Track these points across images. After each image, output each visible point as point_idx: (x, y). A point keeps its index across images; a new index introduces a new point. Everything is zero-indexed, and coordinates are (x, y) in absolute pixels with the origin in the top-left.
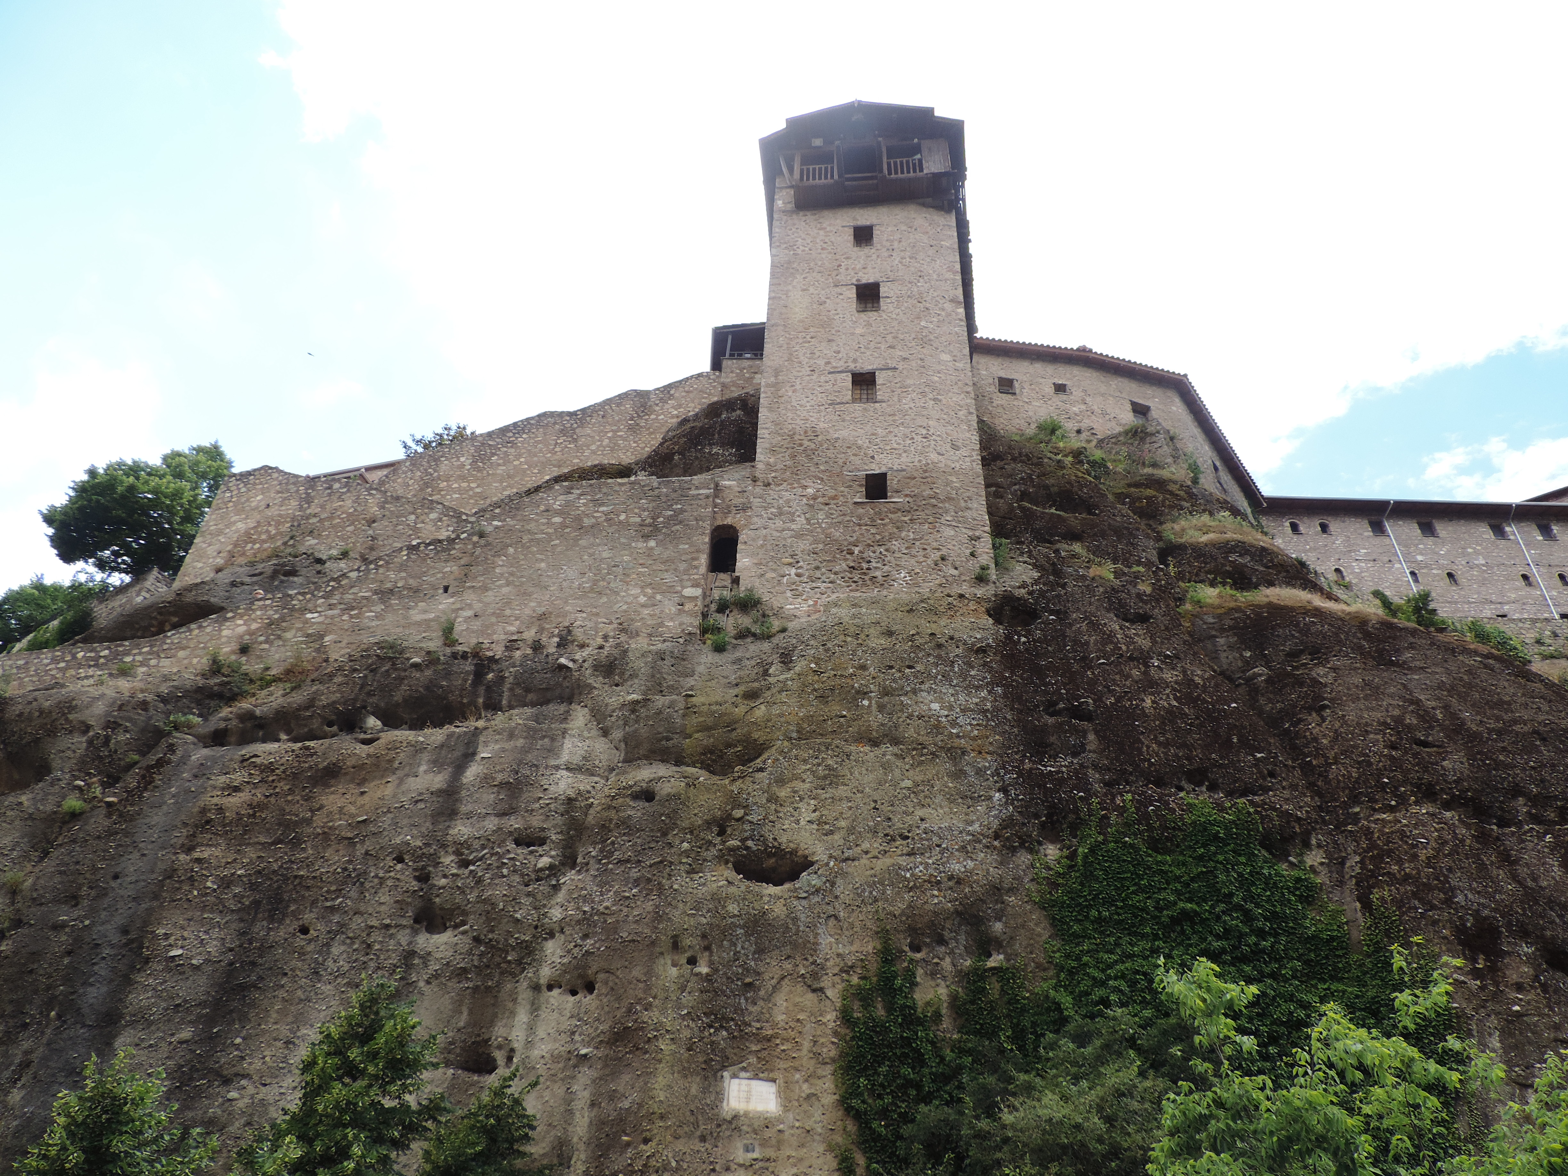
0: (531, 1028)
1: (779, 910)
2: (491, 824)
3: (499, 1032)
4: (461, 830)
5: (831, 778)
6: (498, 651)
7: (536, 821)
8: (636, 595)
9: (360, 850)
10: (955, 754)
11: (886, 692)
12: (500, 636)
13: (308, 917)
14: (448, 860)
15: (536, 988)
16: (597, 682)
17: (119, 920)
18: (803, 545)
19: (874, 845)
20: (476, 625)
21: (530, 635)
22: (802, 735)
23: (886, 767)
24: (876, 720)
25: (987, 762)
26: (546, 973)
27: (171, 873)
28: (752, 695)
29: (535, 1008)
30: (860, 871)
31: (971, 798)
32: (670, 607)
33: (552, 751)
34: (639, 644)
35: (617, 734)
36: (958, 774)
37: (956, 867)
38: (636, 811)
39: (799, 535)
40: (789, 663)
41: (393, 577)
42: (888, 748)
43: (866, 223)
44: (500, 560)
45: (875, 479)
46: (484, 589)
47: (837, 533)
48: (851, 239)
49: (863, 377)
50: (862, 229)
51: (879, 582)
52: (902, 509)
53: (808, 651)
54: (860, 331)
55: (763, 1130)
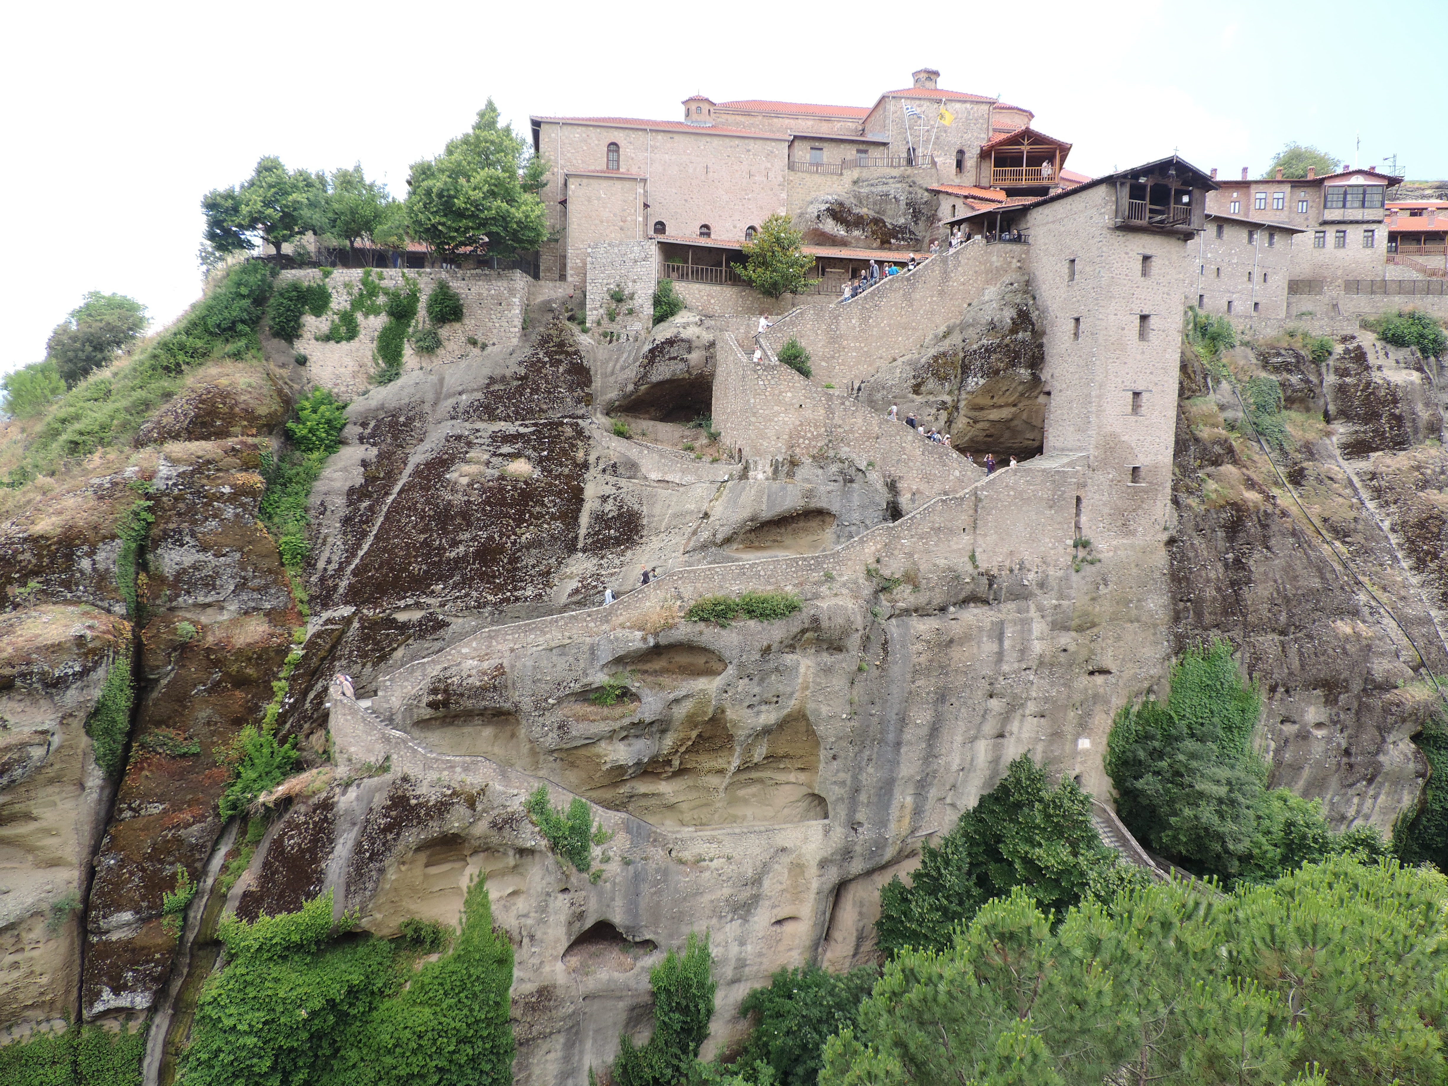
0: (1020, 728)
1: (1101, 690)
2: (1016, 666)
3: (1008, 728)
4: (1006, 668)
5: (1119, 638)
6: (995, 572)
7: (1030, 664)
8: (1048, 542)
9: (970, 676)
10: (1155, 626)
11: (1139, 601)
12: (995, 563)
13: (953, 700)
14: (1001, 678)
15: (1024, 716)
16: (1038, 592)
17: (895, 711)
18: (1106, 510)
19: (1130, 665)
20: (985, 557)
21: (1007, 563)
22: (1111, 620)
23: (1135, 633)
24: (1134, 612)
25: (1163, 629)
26: (1028, 712)
27: (911, 693)
28: (1093, 599)
29: (1022, 721)
30: (1126, 675)
31: (1156, 643)
32: (1061, 550)
33: (1030, 631)
34: (1051, 572)
35: (1049, 619)
36: (1155, 634)
37: (1152, 672)
38: (1062, 658)
39: (1104, 505)
40: (1106, 585)
41: (938, 520)
42: (1136, 624)
43: (1148, 253)
44: (990, 518)
45: (1135, 469)
46: (985, 535)
47: (1119, 503)
48: (1140, 267)
49: (1137, 394)
50: (1146, 258)
51: (1133, 533)
52: (1145, 491)
53: (1112, 578)
54: (1139, 357)
55: (1086, 752)
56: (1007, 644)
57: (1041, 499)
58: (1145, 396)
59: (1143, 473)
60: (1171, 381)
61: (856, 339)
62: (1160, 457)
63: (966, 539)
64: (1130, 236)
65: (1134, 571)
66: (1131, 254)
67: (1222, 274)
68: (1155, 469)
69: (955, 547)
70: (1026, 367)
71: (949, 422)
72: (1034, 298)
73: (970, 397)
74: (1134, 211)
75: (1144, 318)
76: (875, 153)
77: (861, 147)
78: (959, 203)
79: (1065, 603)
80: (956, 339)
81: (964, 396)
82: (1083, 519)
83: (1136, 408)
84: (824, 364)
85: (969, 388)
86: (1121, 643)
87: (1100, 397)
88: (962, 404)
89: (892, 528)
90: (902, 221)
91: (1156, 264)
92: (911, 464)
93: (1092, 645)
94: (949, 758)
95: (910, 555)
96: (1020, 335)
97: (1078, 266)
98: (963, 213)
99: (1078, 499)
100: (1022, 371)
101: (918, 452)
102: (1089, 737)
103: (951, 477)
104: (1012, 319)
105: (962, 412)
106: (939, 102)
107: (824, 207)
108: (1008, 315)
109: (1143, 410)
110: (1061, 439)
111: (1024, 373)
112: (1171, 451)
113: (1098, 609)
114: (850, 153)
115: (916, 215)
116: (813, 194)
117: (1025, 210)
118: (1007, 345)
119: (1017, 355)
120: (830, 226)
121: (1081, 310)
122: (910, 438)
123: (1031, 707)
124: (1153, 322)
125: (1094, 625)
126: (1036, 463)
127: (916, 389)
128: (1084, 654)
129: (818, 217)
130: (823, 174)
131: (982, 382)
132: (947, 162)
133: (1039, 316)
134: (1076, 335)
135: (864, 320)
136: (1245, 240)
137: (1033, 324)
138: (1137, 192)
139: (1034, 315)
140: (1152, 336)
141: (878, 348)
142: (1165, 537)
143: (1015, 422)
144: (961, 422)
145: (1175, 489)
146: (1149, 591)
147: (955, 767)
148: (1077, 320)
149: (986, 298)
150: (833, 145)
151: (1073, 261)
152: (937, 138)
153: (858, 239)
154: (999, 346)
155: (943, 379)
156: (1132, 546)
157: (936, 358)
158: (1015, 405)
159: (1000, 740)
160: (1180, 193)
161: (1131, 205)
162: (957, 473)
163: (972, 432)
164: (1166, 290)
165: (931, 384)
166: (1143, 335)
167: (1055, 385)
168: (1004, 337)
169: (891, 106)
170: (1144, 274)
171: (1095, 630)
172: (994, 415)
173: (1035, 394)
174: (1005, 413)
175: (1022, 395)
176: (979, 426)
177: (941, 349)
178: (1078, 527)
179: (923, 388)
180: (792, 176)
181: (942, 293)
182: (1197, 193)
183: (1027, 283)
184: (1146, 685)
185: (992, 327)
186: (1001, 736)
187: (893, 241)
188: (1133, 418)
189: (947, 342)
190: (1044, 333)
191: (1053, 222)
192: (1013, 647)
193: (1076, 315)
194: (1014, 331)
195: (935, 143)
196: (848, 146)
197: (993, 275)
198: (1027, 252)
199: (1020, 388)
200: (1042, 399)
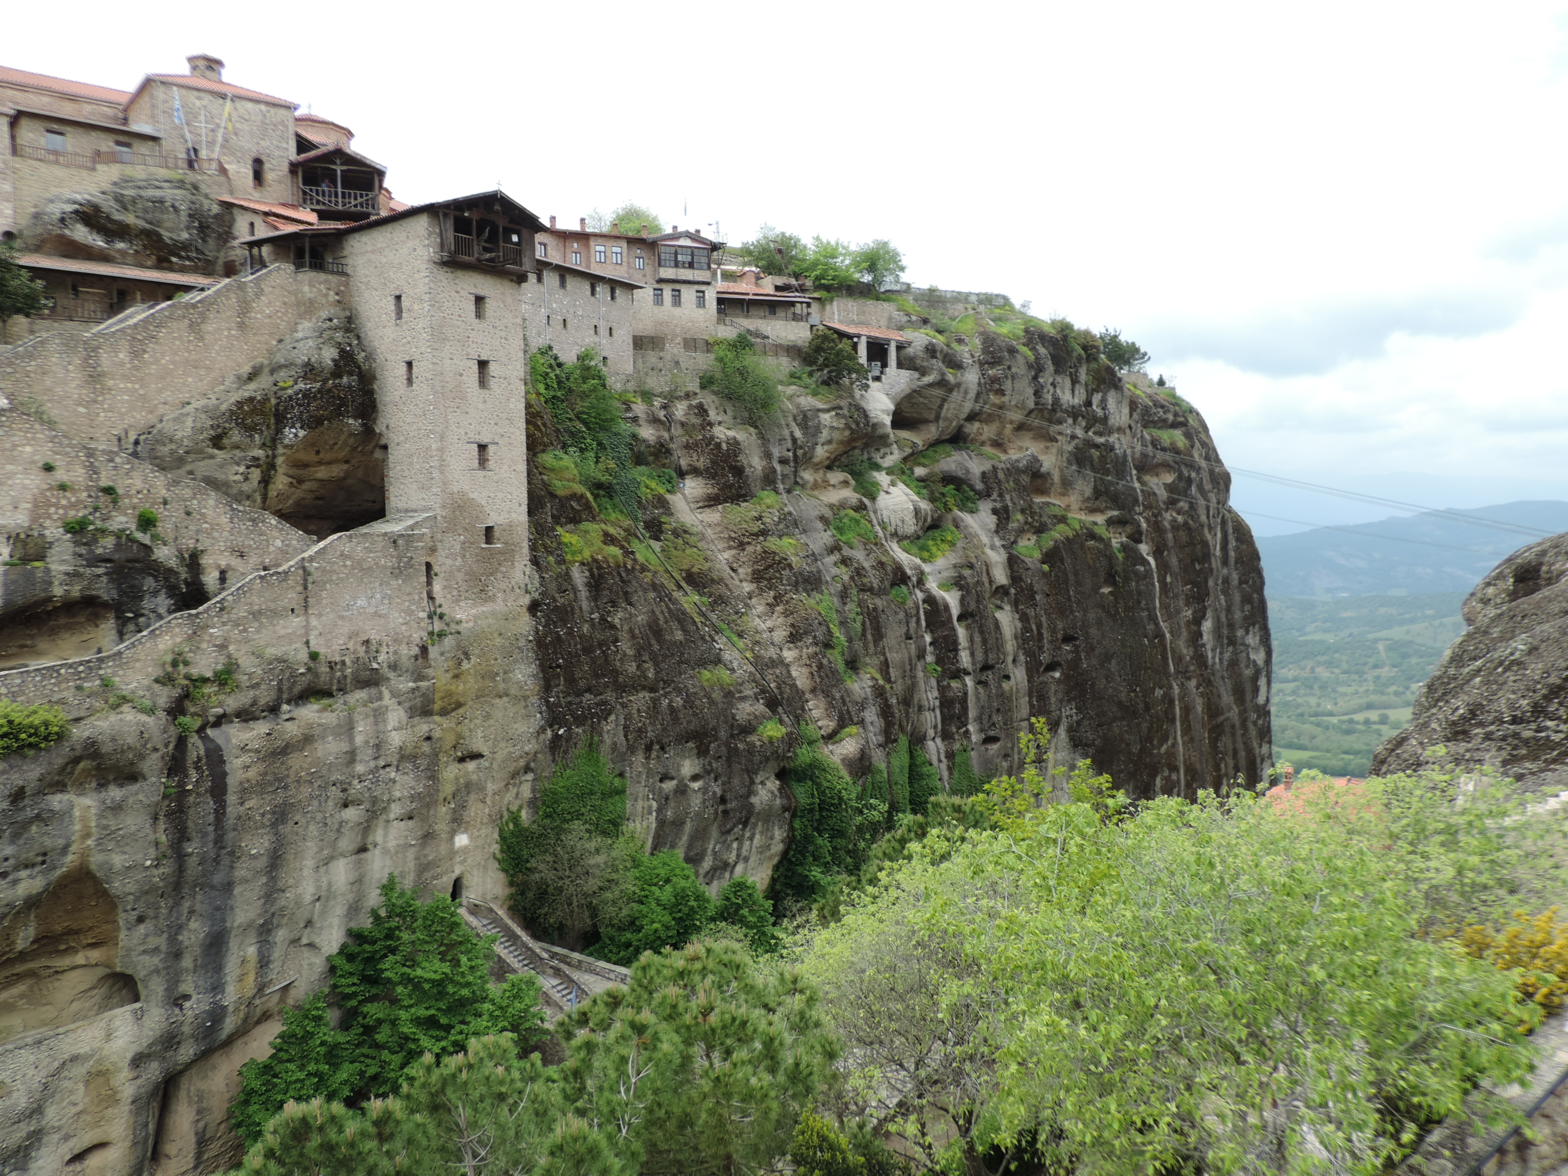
0: (385, 836)
1: (474, 777)
2: (372, 764)
3: (370, 839)
4: (360, 768)
5: (488, 717)
6: (336, 657)
7: (389, 759)
9: (316, 785)
10: (525, 698)
11: (505, 673)
12: (335, 648)
13: (296, 818)
14: (356, 782)
15: (388, 821)
16: (391, 675)
18: (461, 577)
19: (503, 744)
20: (322, 641)
21: (350, 646)
22: (477, 697)
23: (506, 709)
24: (502, 686)
25: (534, 700)
26: (392, 816)
28: (456, 676)
29: (386, 828)
30: (499, 756)
31: (528, 716)
32: (414, 625)
33: (385, 721)
34: (404, 650)
35: (407, 705)
36: (526, 707)
37: (527, 749)
38: (426, 747)
39: (459, 570)
40: (469, 659)
41: (257, 601)
42: (505, 699)
43: (481, 293)
44: (324, 594)
45: (489, 530)
46: (320, 615)
47: (475, 567)
48: (473, 308)
49: (482, 448)
50: (479, 300)
51: (492, 599)
52: (501, 552)
53: (475, 651)
54: (481, 406)
55: (465, 850)
56: (359, 740)
57: (385, 567)
58: (491, 449)
59: (497, 533)
60: (518, 432)
61: (125, 378)
62: (514, 515)
63: (296, 621)
64: (460, 273)
65: (498, 641)
66: (462, 293)
67: (569, 326)
68: (510, 527)
69: (282, 632)
70: (355, 418)
71: (265, 481)
72: (358, 337)
73: (289, 452)
74: (461, 247)
75: (483, 365)
76: (142, 148)
77: (121, 138)
78: (258, 221)
79: (423, 684)
80: (264, 382)
81: (280, 450)
82: (437, 587)
83: (483, 461)
84: (82, 410)
85: (286, 441)
86: (491, 722)
87: (441, 450)
88: (280, 460)
89: (197, 616)
90: (185, 235)
91: (490, 306)
92: (216, 534)
93: (459, 728)
94: (300, 890)
95: (222, 647)
96: (345, 380)
97: (405, 303)
98: (262, 232)
99: (429, 566)
100: (351, 421)
101: (224, 520)
102: (466, 831)
103: (271, 549)
104: (334, 360)
105: (281, 470)
106: (223, 96)
107: (69, 208)
108: (329, 355)
109: (491, 464)
110: (404, 499)
111: (353, 423)
112: (524, 508)
113: (461, 687)
114: (107, 144)
115: (203, 229)
116: (55, 191)
117: (340, 236)
118: (329, 391)
119: (343, 403)
120: (81, 233)
121: (413, 353)
122: (211, 502)
123: (396, 810)
124: (493, 368)
125: (459, 705)
126: (379, 527)
127: (217, 441)
128: (450, 740)
129: (62, 220)
130: (67, 166)
131: (302, 433)
132: (242, 172)
133: (367, 358)
134: (410, 381)
135: (136, 354)
136: (588, 293)
137: (359, 367)
138: (461, 226)
139: (360, 357)
140: (493, 383)
141: (160, 391)
142: (526, 600)
143: (350, 481)
144: (281, 482)
145: (533, 548)
146: (516, 661)
147: (308, 898)
148: (410, 364)
149: (300, 335)
150: (80, 130)
151: (398, 298)
152: (226, 140)
153: (123, 253)
154: (319, 391)
155: (250, 429)
156: (493, 613)
157: (240, 404)
158: (347, 462)
159: (363, 856)
160: (508, 232)
161: (456, 239)
162: (278, 543)
163: (298, 494)
164: (503, 334)
165: (236, 436)
166: (483, 382)
167: (393, 438)
168: (325, 381)
169: (160, 93)
170: (479, 315)
171: (461, 711)
172: (322, 473)
173: (370, 447)
174: (336, 471)
175: (354, 449)
176: (307, 486)
177: (247, 395)
178: (431, 598)
179: (225, 441)
180: (17, 163)
181: (242, 326)
182: (525, 232)
183: (350, 319)
184: (522, 763)
185: (310, 370)
186: (363, 849)
187: (174, 259)
188: (481, 473)
189: (253, 386)
190: (374, 378)
191: (373, 252)
192: (367, 742)
193: (407, 359)
194: (337, 373)
195: (223, 146)
196: (102, 135)
197: (308, 308)
198: (347, 285)
199: (351, 441)
200: (378, 454)
